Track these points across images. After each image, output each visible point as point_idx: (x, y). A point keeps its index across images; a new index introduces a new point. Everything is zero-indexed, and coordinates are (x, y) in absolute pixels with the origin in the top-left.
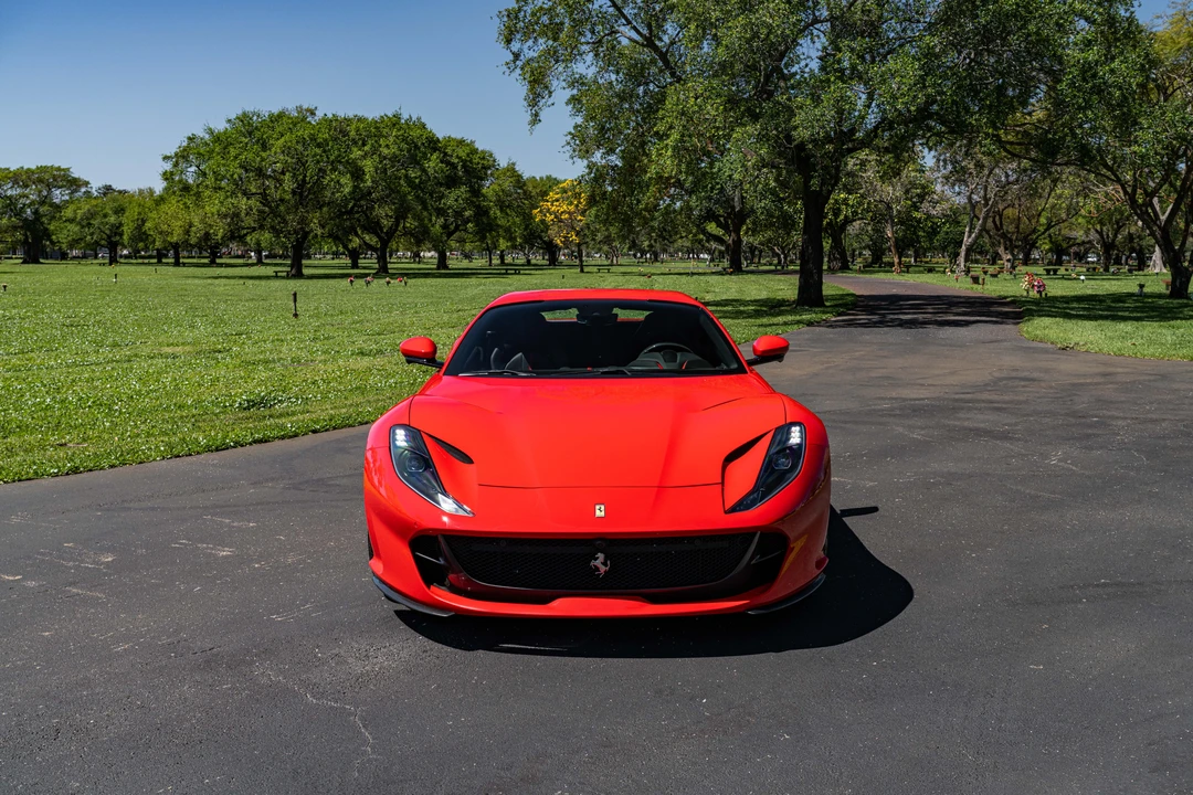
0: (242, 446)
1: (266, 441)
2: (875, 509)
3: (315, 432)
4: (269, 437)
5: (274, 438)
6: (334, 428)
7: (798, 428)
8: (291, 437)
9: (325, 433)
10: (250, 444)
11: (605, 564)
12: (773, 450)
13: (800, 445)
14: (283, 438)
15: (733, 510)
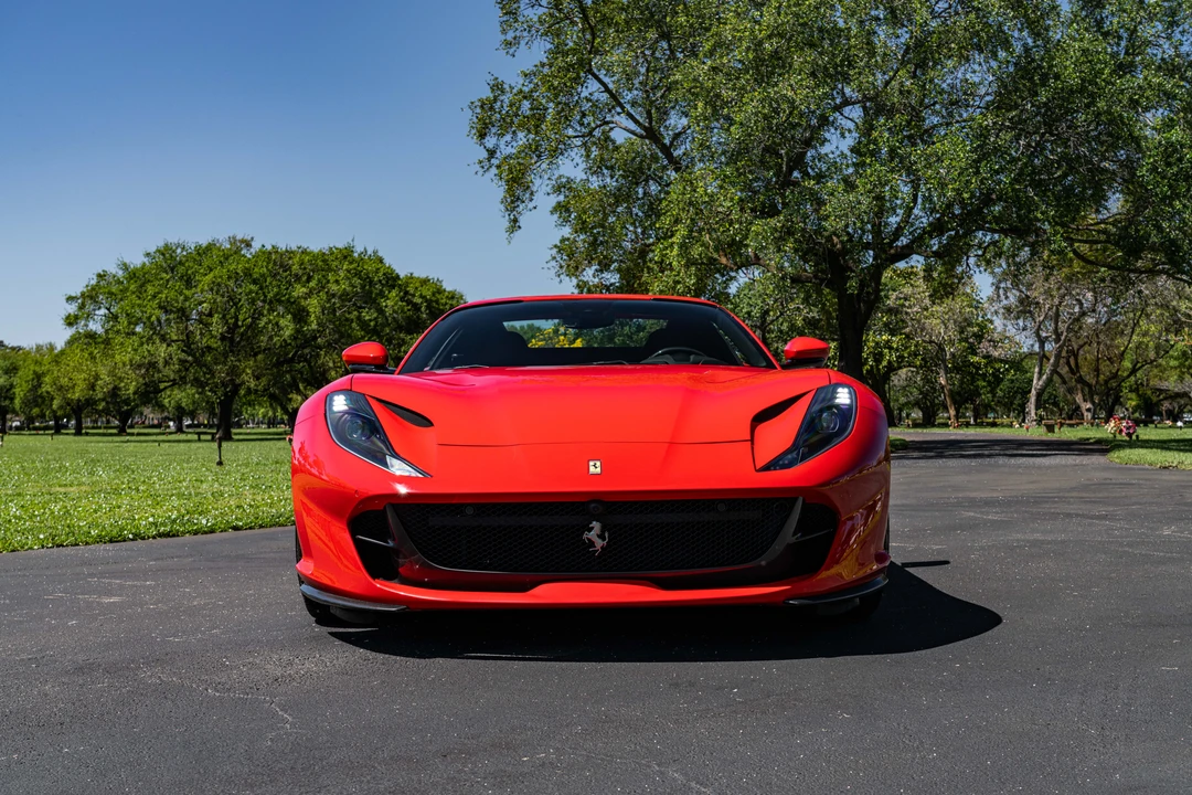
0: (143, 538)
1: (174, 536)
2: (947, 562)
3: (236, 528)
4: (178, 531)
5: (184, 533)
6: (261, 527)
7: (846, 390)
8: (206, 533)
9: (248, 531)
10: (154, 537)
11: (601, 536)
12: (816, 408)
13: (850, 406)
14: (196, 533)
15: (767, 468)
